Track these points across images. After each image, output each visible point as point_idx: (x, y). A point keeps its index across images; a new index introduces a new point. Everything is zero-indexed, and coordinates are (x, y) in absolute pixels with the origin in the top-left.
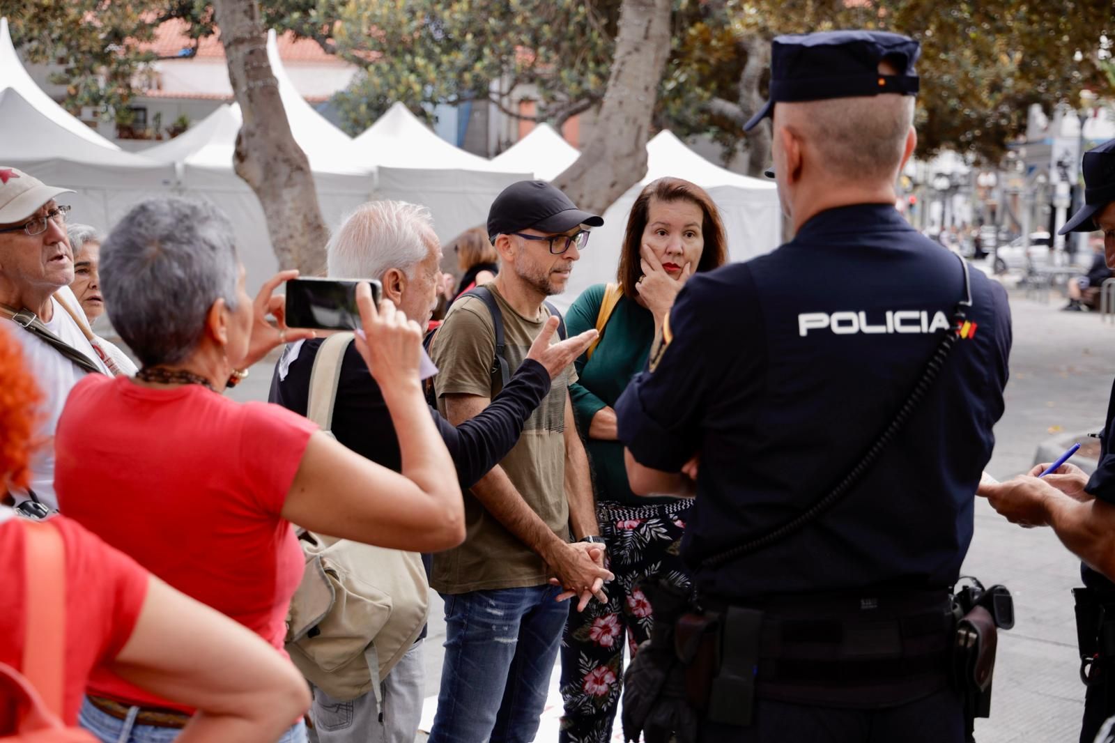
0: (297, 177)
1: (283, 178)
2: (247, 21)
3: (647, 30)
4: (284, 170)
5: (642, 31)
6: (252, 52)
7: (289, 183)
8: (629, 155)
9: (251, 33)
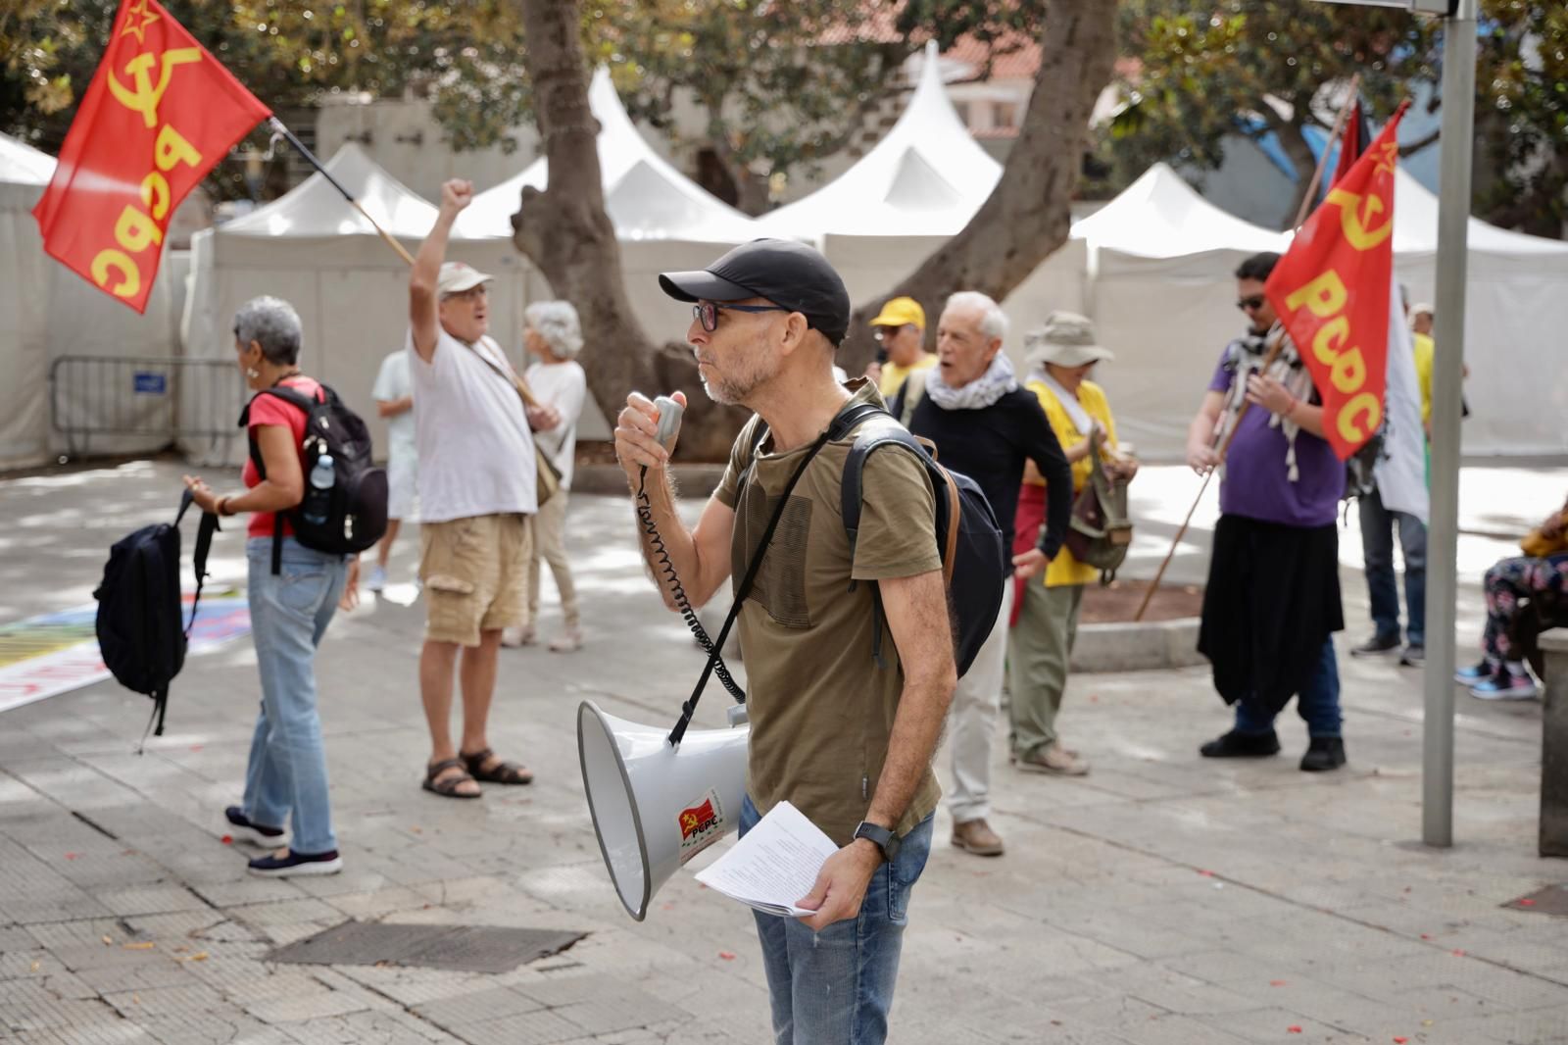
0: (587, 250)
1: (567, 252)
2: (556, 50)
3: (1072, 32)
4: (569, 242)
5: (1064, 34)
6: (559, 90)
7: (576, 258)
8: (1033, 212)
9: (559, 63)
